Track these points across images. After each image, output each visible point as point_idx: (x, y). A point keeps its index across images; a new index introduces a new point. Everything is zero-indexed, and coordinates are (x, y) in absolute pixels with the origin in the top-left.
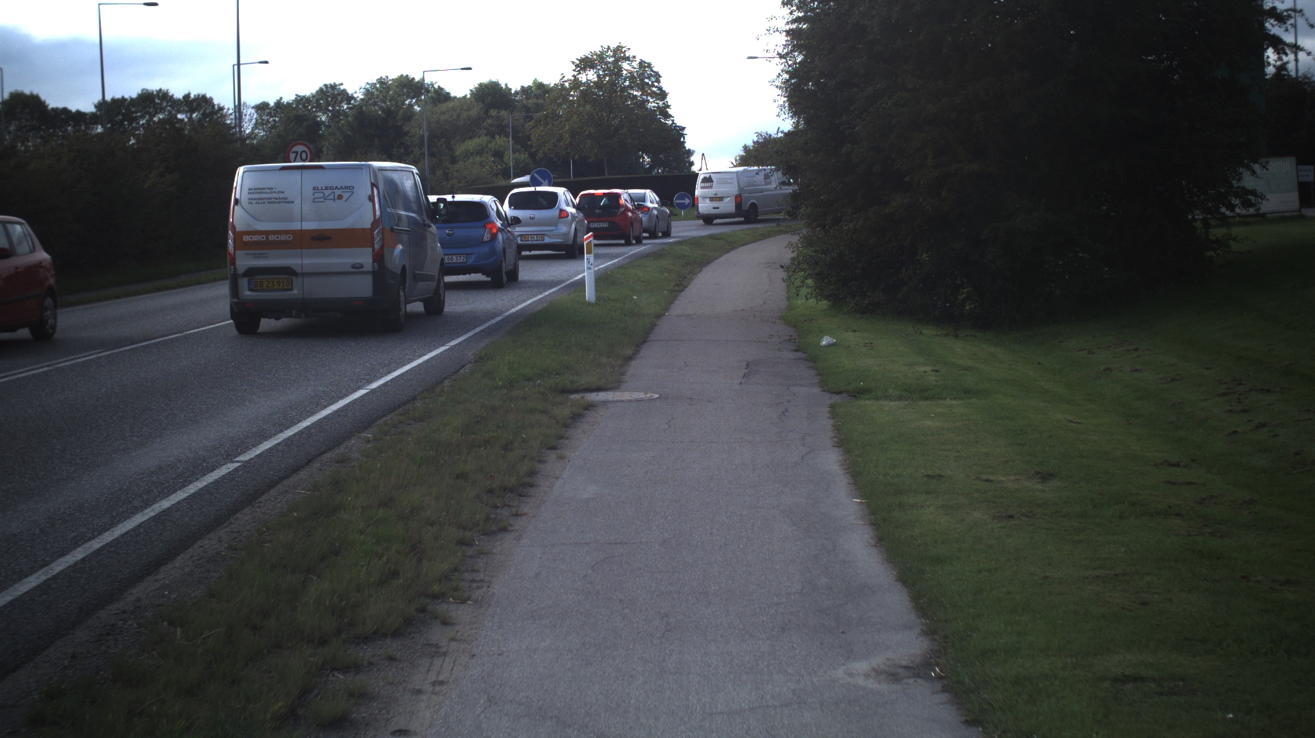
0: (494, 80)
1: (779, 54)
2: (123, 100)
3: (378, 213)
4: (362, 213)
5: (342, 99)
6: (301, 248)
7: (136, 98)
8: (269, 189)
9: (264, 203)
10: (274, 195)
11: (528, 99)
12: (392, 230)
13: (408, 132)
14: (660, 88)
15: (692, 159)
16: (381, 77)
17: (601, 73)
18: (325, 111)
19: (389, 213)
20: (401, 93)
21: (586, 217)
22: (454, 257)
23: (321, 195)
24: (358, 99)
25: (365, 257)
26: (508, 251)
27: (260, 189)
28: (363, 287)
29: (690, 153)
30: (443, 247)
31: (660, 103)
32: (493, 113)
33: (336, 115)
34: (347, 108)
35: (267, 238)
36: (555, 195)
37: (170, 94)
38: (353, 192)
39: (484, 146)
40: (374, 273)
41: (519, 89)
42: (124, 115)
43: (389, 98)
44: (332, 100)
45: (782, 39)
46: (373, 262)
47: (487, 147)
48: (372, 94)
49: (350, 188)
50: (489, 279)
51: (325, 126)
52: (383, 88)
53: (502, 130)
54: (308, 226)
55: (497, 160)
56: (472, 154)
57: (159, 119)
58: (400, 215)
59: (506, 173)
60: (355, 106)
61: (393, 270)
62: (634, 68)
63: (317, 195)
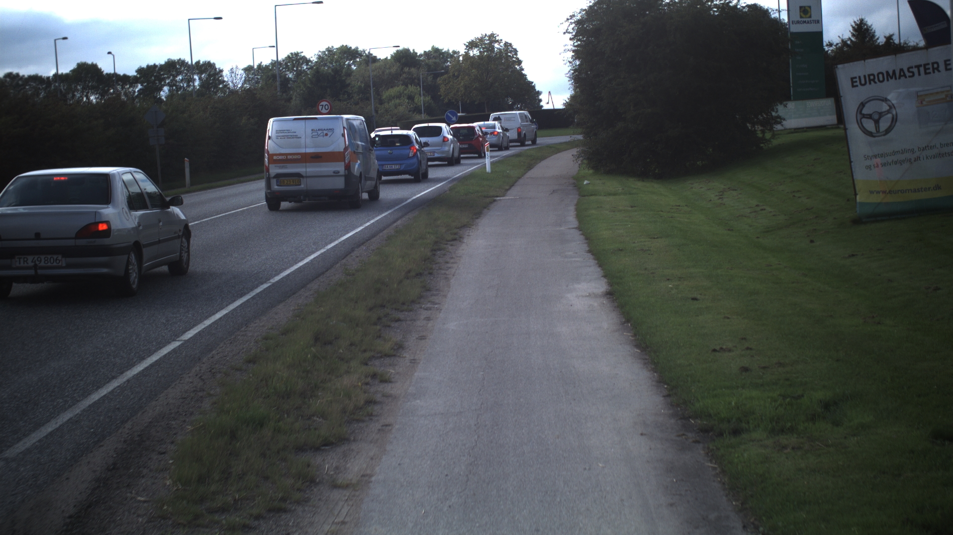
3: (347, 143)
5: (302, 62)
6: (306, 162)
8: (287, 130)
9: (285, 138)
11: (429, 59)
12: (354, 152)
13: (349, 84)
14: (518, 59)
15: (541, 97)
16: (329, 47)
17: (481, 50)
18: (291, 70)
19: (352, 143)
20: (343, 57)
21: (458, 140)
23: (316, 134)
24: (314, 62)
26: (423, 162)
27: (283, 131)
28: (339, 183)
29: (539, 93)
30: (378, 161)
31: (518, 67)
32: (406, 69)
33: (300, 73)
34: (307, 68)
35: (287, 157)
37: (186, 61)
38: (333, 132)
39: (401, 92)
40: (345, 176)
41: (423, 53)
43: (334, 61)
44: (296, 63)
46: (345, 170)
48: (323, 58)
49: (332, 130)
51: (291, 81)
53: (413, 81)
54: (309, 150)
56: (393, 98)
57: (180, 79)
58: (358, 144)
59: (417, 110)
60: (311, 68)
61: (355, 174)
62: (501, 46)
63: (314, 134)
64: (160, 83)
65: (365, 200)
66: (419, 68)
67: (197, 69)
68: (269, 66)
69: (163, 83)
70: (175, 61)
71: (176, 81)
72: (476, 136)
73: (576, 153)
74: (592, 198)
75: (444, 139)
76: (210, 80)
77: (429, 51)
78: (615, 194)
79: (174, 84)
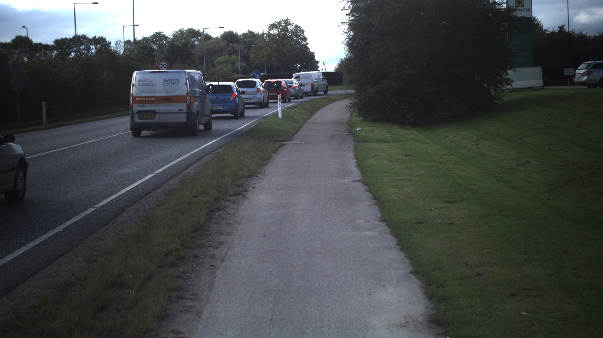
0: (231, 30)
1: (345, 32)
2: (66, 39)
3: (189, 89)
4: (183, 89)
5: (163, 38)
6: (159, 103)
7: (72, 38)
8: (146, 80)
9: (144, 85)
10: (149, 83)
11: (246, 38)
12: (194, 96)
13: (193, 53)
14: (304, 37)
15: (318, 65)
16: (181, 29)
17: (279, 30)
18: (156, 44)
19: (192, 90)
20: (189, 36)
21: (267, 91)
22: (219, 107)
23: (167, 83)
24: (170, 38)
25: (183, 107)
26: (240, 105)
27: (143, 80)
28: (183, 118)
29: (317, 62)
30: (211, 103)
31: (304, 43)
32: (231, 45)
33: (161, 46)
34: (166, 43)
35: (146, 99)
36: (255, 82)
37: (87, 36)
38: (179, 82)
39: (227, 59)
40: (187, 113)
41: (242, 34)
42: (66, 46)
43: (184, 38)
44: (159, 39)
45: (346, 27)
46: (187, 109)
47: (228, 60)
48: (176, 36)
49: (178, 80)
50: (233, 115)
51: (156, 51)
52: (182, 34)
53: (234, 52)
54: (162, 94)
55: (233, 65)
56: (221, 63)
57: (82, 48)
58: (196, 91)
59: (237, 71)
60: (169, 42)
61: (194, 111)
62: (293, 28)
63: (165, 83)
64: (69, 50)
65: (201, 131)
66: (239, 44)
67: (94, 41)
68: (141, 40)
69: (71, 50)
70: (80, 36)
71: (80, 49)
72: (282, 88)
73: (349, 104)
74: (367, 144)
75: (257, 90)
76: (103, 49)
77: (246, 33)
78: (385, 141)
79: (79, 51)
